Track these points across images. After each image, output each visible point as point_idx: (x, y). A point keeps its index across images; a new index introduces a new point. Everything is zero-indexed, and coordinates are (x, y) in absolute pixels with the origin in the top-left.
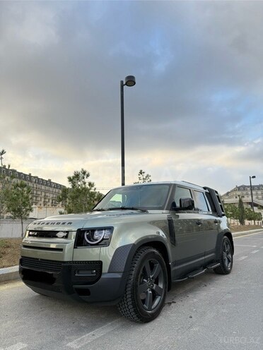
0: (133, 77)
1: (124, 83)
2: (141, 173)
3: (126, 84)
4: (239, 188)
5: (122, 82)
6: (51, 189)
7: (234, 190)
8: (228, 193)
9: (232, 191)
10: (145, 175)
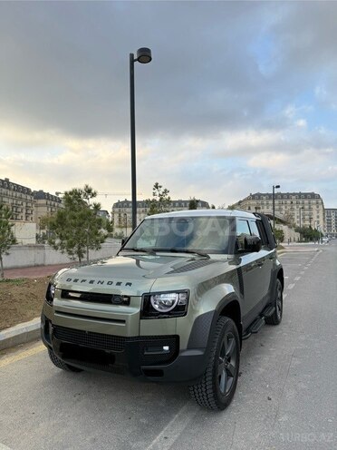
0: (148, 50)
1: (136, 57)
2: (157, 186)
3: (138, 60)
4: (253, 197)
5: (132, 55)
6: (10, 193)
7: (248, 199)
8: (240, 202)
9: (245, 200)
10: (162, 190)
